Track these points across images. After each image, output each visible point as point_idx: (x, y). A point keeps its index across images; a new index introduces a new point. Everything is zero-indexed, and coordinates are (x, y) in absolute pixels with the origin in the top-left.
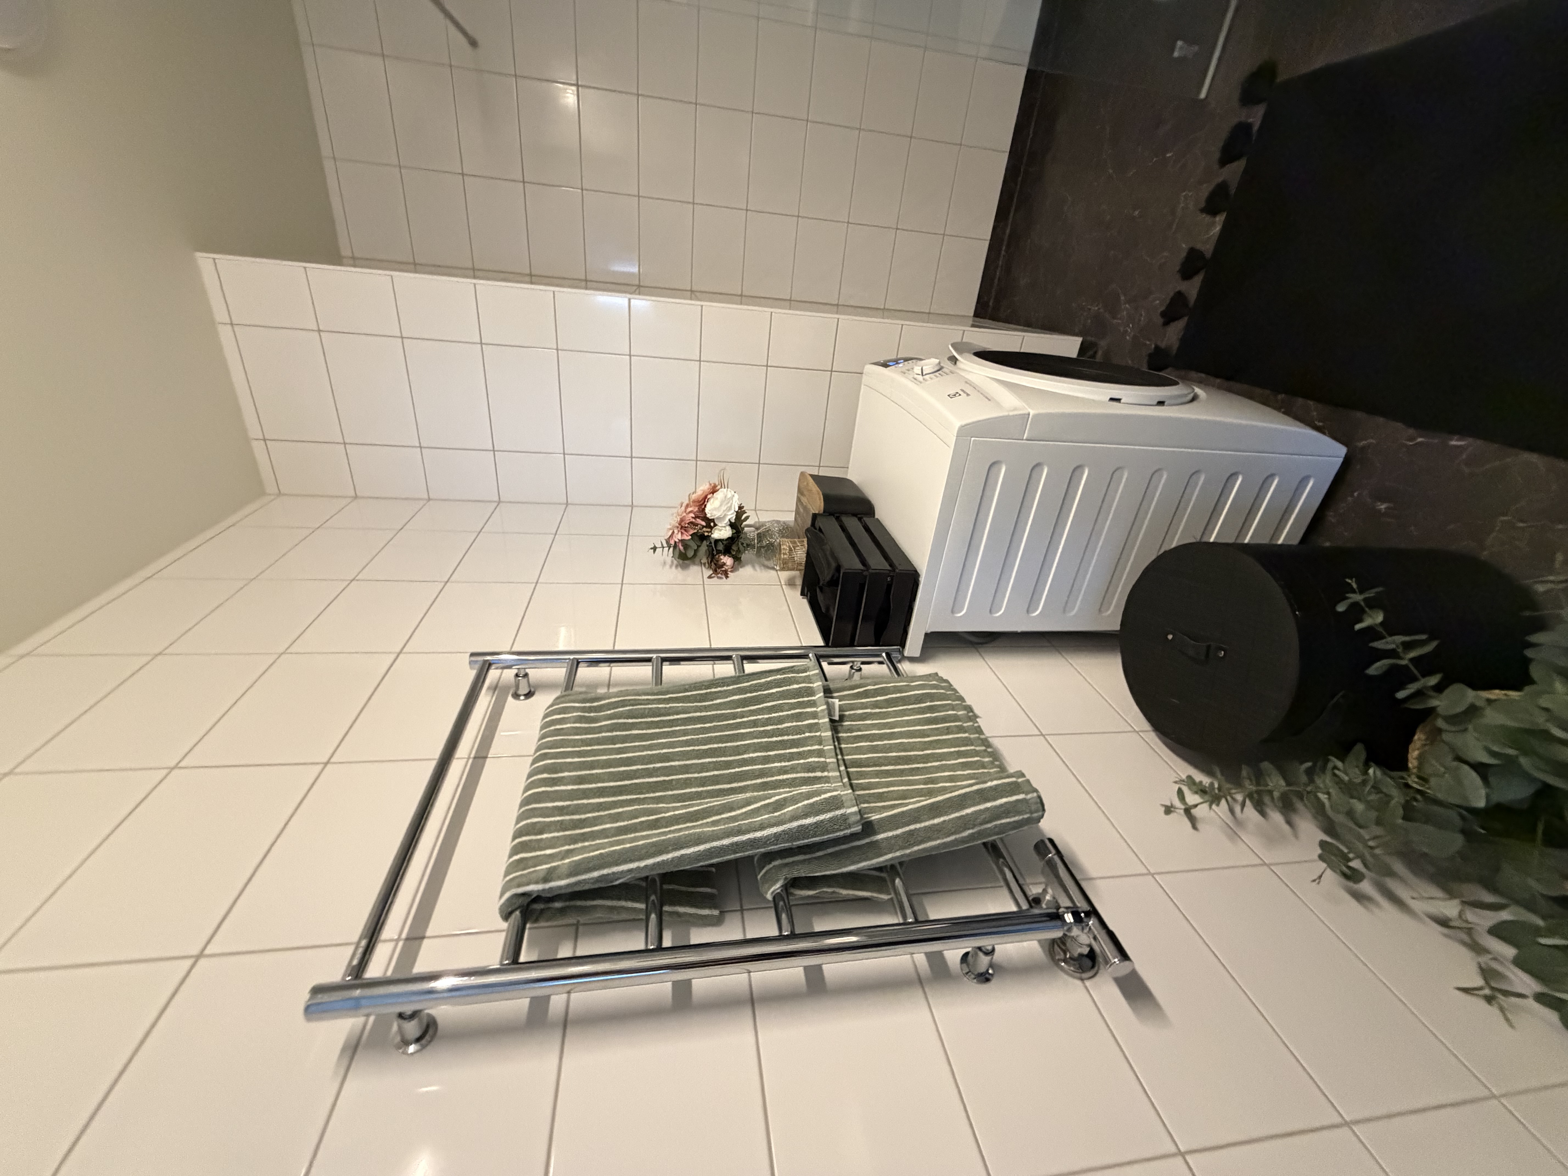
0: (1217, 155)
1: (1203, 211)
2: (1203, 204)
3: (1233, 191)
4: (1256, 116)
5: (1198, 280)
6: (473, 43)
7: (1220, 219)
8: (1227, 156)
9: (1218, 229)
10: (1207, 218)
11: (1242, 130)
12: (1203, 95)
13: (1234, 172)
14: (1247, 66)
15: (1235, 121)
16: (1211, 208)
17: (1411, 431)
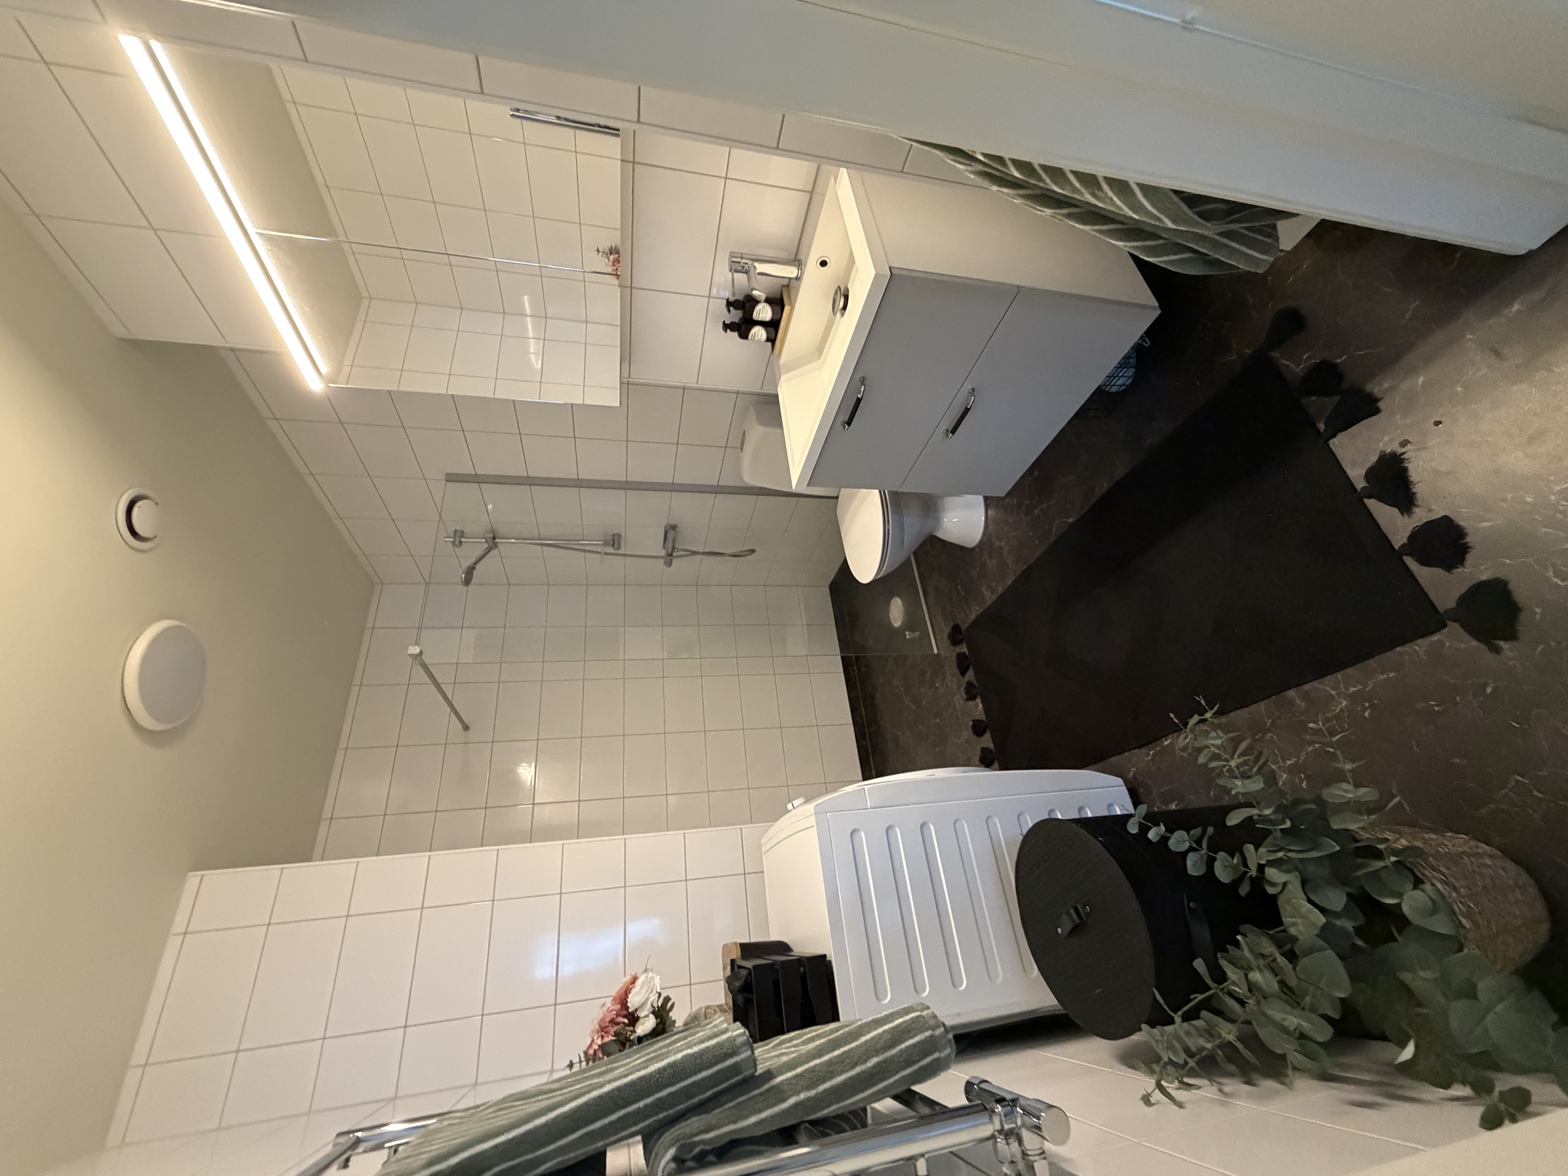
0: (958, 672)
1: (968, 699)
2: (965, 697)
3: (974, 681)
4: (964, 649)
5: (988, 736)
6: (466, 728)
7: (978, 700)
8: (963, 671)
9: (981, 705)
10: (971, 703)
11: (961, 657)
12: (936, 651)
13: (970, 675)
14: (947, 630)
15: (955, 654)
16: (971, 697)
17: (1144, 750)
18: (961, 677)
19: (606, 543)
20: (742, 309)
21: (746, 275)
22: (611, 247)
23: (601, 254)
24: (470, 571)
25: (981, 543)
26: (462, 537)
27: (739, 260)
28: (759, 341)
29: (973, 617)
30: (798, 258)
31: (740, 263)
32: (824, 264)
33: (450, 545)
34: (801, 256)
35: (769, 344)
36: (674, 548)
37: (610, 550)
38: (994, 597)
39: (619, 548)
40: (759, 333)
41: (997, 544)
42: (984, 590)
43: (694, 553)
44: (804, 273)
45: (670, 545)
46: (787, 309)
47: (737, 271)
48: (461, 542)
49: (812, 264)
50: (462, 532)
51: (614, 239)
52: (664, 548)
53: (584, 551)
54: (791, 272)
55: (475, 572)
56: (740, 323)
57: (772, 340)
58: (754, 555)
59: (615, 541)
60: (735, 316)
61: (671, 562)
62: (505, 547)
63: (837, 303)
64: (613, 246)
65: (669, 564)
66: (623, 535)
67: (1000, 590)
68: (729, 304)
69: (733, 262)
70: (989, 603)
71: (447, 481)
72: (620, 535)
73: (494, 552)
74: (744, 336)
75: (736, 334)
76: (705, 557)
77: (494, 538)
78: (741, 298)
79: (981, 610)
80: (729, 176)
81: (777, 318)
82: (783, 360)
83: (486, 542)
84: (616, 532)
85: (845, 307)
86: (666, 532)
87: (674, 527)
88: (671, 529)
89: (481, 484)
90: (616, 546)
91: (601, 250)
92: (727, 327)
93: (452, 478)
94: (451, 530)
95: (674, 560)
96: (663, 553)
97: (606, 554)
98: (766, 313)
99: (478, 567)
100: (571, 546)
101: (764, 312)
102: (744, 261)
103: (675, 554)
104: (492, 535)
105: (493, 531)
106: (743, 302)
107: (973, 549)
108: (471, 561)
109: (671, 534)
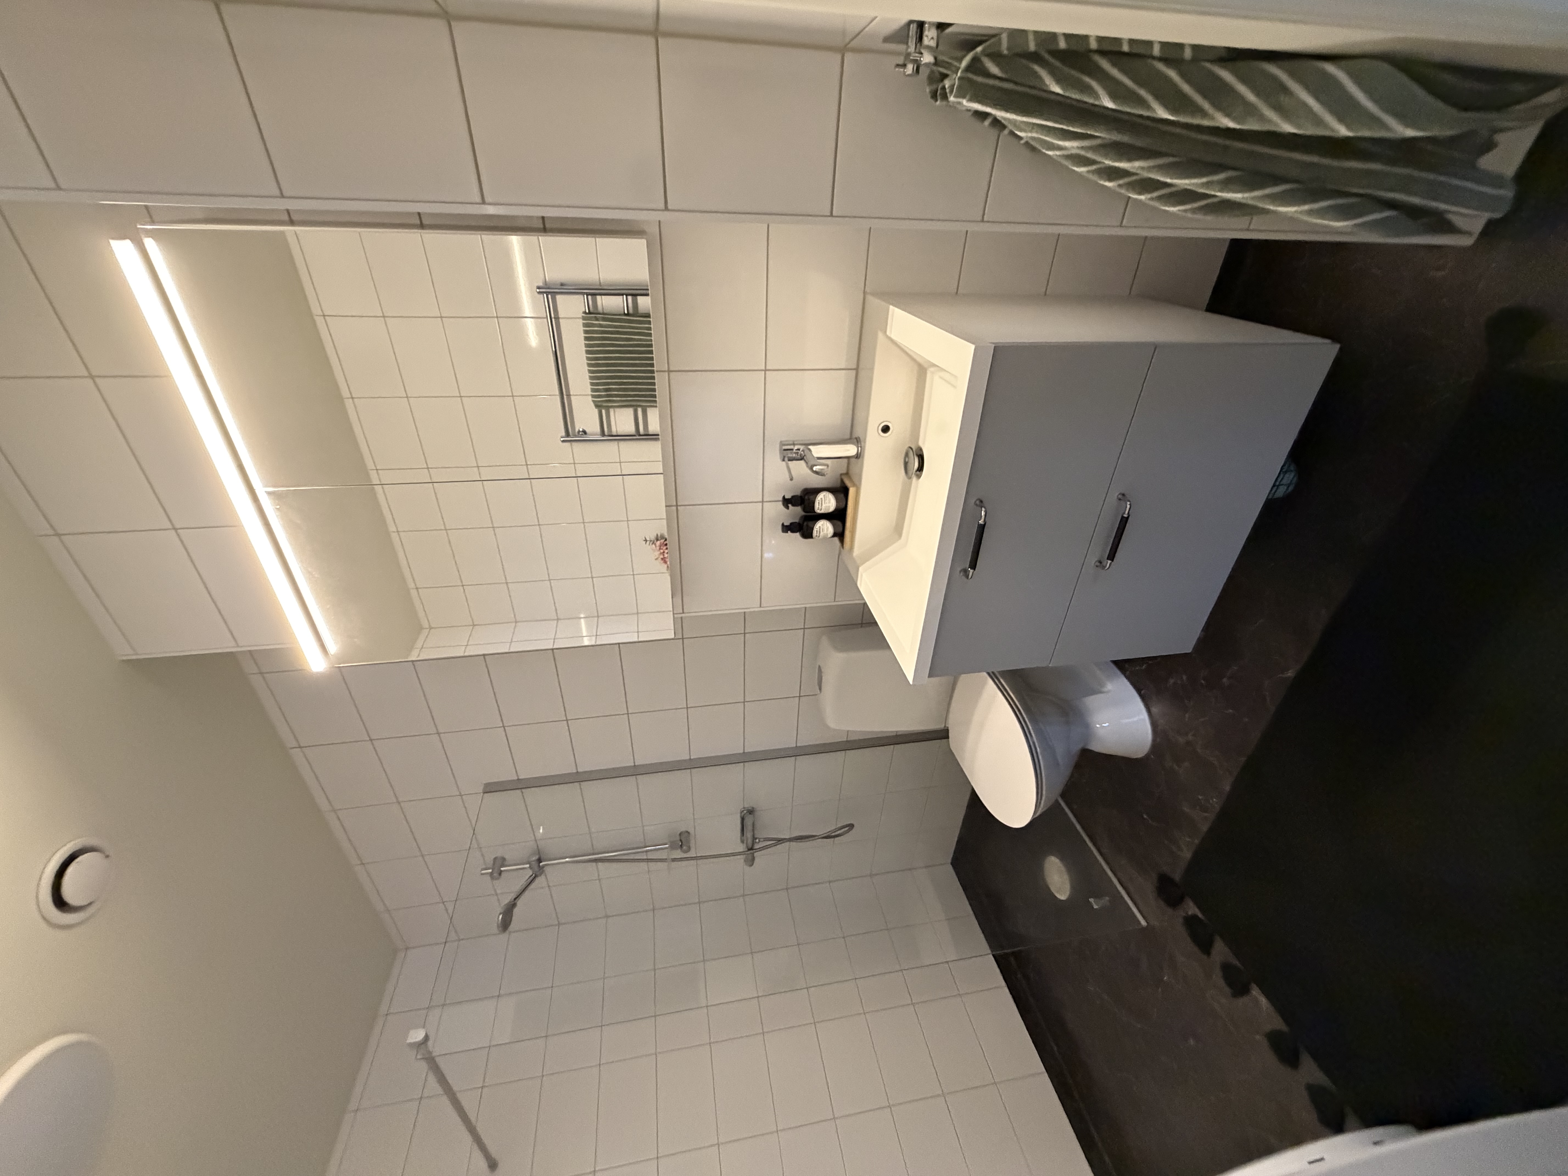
0: (1196, 951)
1: (1235, 996)
2: (1229, 992)
5: (1307, 1061)
7: (1256, 992)
10: (1242, 1001)
11: (1190, 922)
13: (1220, 951)
14: (1150, 885)
15: (1180, 921)
16: (1239, 989)
18: (1205, 957)
19: (673, 847)
20: (800, 505)
21: (802, 462)
22: (657, 535)
23: (648, 542)
24: (509, 912)
25: (1155, 747)
26: (503, 866)
27: (791, 447)
28: (825, 538)
29: (1187, 854)
30: (855, 435)
31: (792, 450)
32: (886, 429)
33: (489, 878)
34: (858, 433)
35: (836, 539)
36: (754, 838)
37: (678, 854)
38: (1211, 816)
39: (689, 849)
40: (824, 528)
41: (1181, 740)
42: (1186, 809)
43: (780, 841)
44: (864, 449)
45: (749, 835)
46: (852, 491)
47: (791, 459)
48: (500, 873)
49: (873, 437)
50: (504, 859)
51: (662, 528)
52: (742, 842)
53: (648, 860)
54: (851, 450)
55: (516, 910)
56: (801, 523)
57: (840, 535)
58: (854, 830)
59: (682, 841)
60: (795, 513)
61: (753, 859)
62: (553, 874)
63: (910, 466)
64: (659, 535)
65: (751, 861)
66: (692, 832)
67: (1216, 803)
68: (786, 502)
69: (785, 450)
70: (1205, 828)
71: (484, 793)
72: (688, 833)
73: (540, 880)
74: (807, 534)
75: (798, 535)
76: (793, 844)
77: (540, 860)
78: (798, 493)
79: (1197, 841)
80: (767, 368)
81: (842, 505)
82: (856, 552)
83: (530, 867)
84: (683, 829)
85: (921, 468)
86: (743, 819)
87: (751, 811)
88: (748, 816)
89: (523, 790)
90: (684, 848)
91: (648, 539)
92: (786, 529)
93: (491, 788)
94: (489, 859)
95: (756, 854)
96: (741, 848)
97: (674, 860)
98: (829, 502)
99: (520, 903)
100: (631, 857)
101: (826, 503)
102: (796, 447)
103: (756, 846)
104: (537, 857)
105: (539, 851)
106: (801, 497)
107: (1147, 757)
108: (511, 897)
109: (749, 821)
